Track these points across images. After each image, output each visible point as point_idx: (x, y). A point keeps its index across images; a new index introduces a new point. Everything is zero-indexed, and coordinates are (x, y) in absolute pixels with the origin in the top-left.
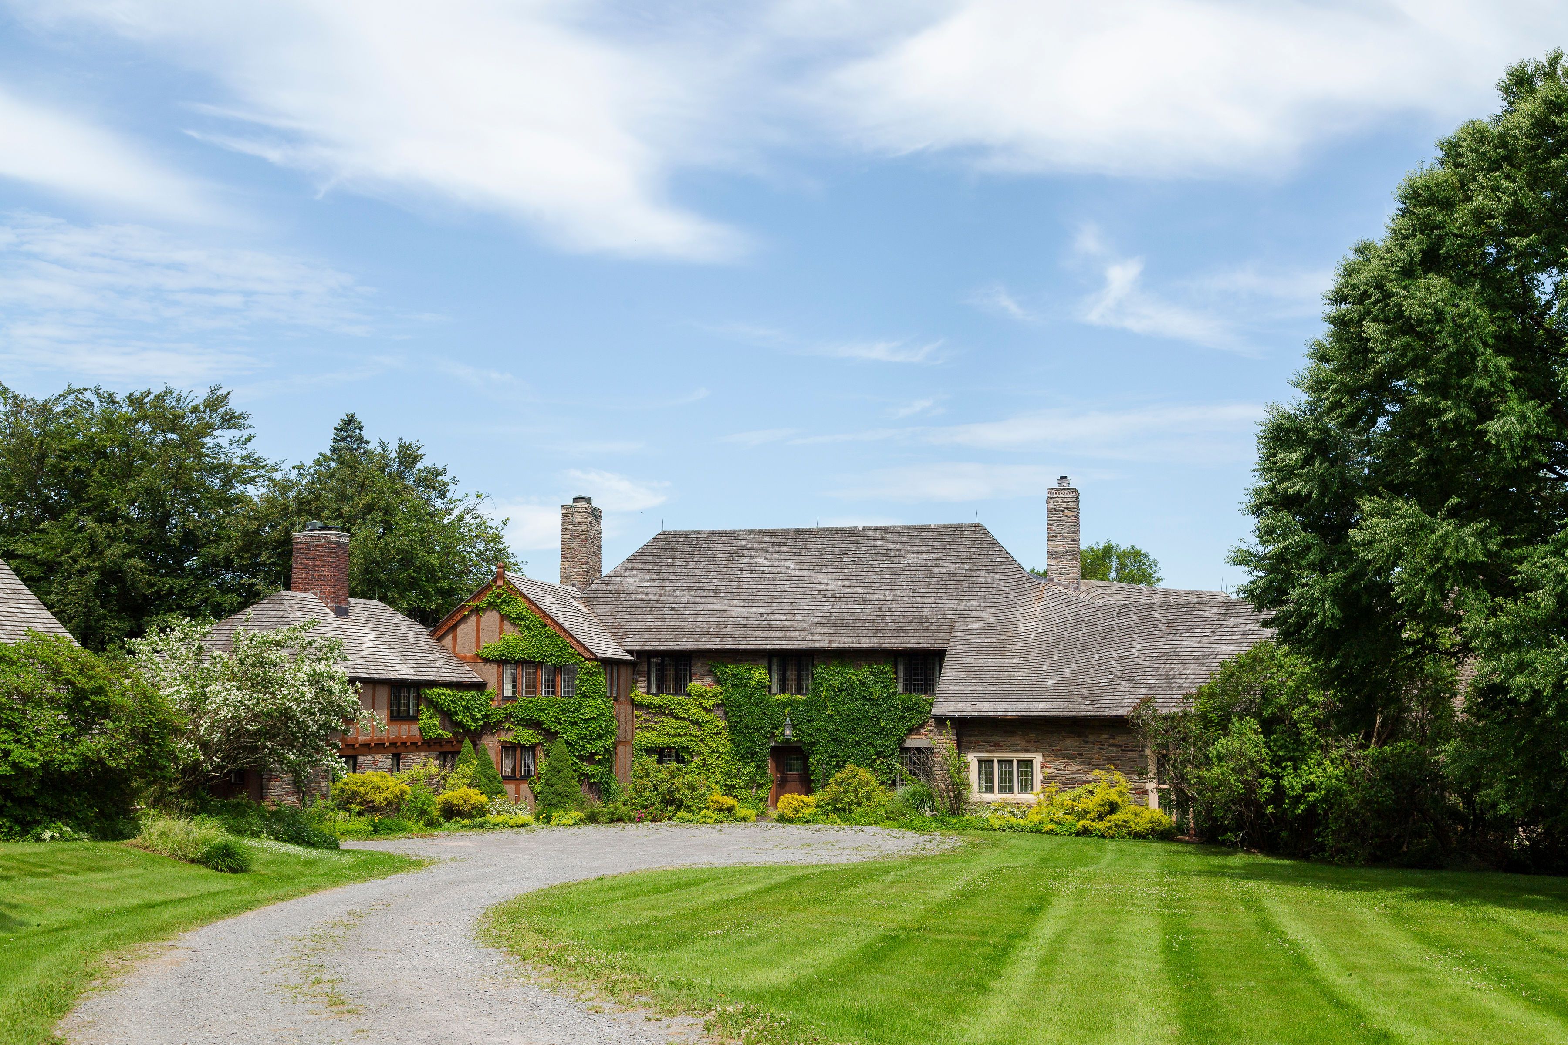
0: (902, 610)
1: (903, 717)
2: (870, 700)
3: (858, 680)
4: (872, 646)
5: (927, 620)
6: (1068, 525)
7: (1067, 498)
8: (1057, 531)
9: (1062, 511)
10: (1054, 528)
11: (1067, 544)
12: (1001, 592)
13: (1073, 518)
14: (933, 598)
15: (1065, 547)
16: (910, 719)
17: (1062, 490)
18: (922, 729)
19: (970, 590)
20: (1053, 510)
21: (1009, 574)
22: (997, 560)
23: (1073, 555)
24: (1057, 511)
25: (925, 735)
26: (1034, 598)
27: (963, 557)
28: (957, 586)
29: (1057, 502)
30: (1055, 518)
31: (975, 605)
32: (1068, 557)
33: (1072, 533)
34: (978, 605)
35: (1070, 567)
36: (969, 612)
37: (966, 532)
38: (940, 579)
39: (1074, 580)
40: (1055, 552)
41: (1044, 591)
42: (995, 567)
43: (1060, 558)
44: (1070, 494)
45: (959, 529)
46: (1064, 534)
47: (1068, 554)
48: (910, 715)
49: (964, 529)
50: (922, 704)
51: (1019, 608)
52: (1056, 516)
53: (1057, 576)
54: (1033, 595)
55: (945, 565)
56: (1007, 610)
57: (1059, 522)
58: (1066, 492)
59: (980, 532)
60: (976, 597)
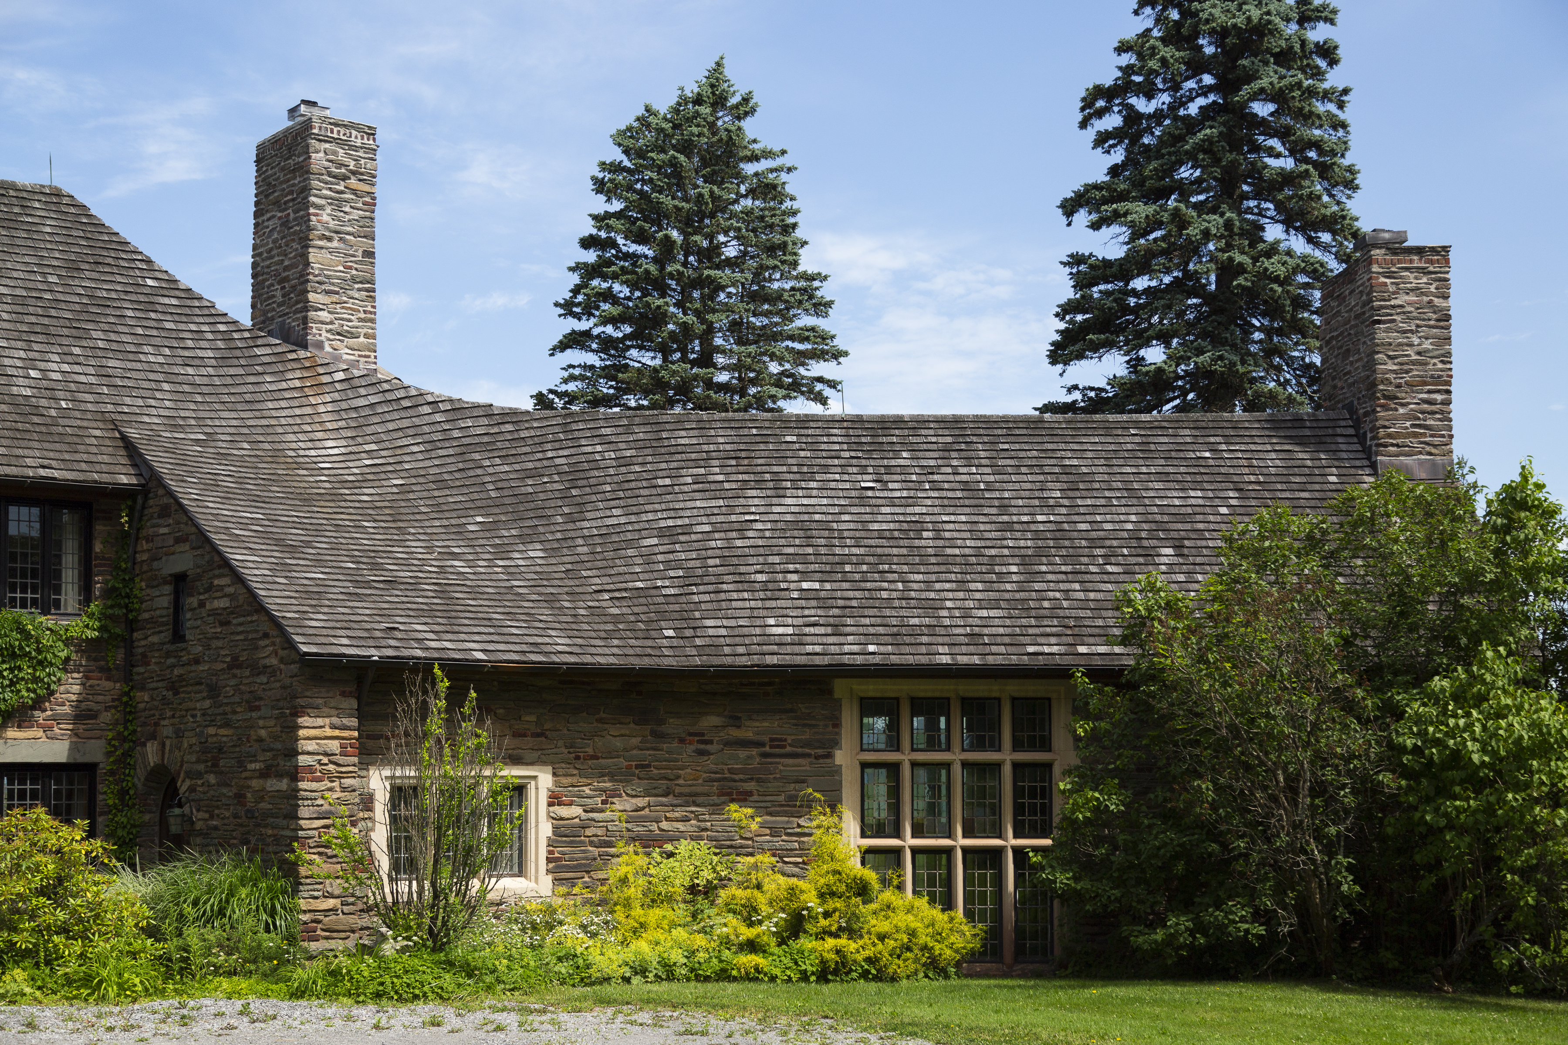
5: (37, 411)
6: (355, 214)
7: (356, 148)
8: (332, 224)
9: (345, 178)
10: (325, 218)
11: (355, 262)
12: (197, 362)
13: (368, 199)
14: (22, 354)
15: (350, 268)
16: (12, 684)
17: (345, 126)
18: (37, 713)
19: (114, 346)
20: (324, 171)
21: (197, 319)
22: (150, 282)
23: (367, 290)
24: (334, 177)
25: (47, 729)
26: (297, 384)
27: (55, 263)
28: (74, 332)
29: (335, 153)
30: (328, 193)
31: (146, 385)
32: (357, 295)
33: (365, 237)
34: (153, 385)
35: (360, 320)
36: (140, 402)
37: (37, 205)
38: (19, 309)
39: (367, 353)
40: (328, 277)
41: (321, 370)
42: (152, 299)
43: (337, 293)
44: (362, 138)
45: (12, 193)
46: (348, 237)
47: (356, 286)
48: (11, 670)
49: (25, 195)
50: (47, 640)
51: (270, 405)
52: (330, 189)
53: (332, 337)
54: (290, 375)
55: (15, 274)
56: (239, 407)
57: (337, 203)
58: (354, 133)
59: (72, 210)
60: (138, 366)
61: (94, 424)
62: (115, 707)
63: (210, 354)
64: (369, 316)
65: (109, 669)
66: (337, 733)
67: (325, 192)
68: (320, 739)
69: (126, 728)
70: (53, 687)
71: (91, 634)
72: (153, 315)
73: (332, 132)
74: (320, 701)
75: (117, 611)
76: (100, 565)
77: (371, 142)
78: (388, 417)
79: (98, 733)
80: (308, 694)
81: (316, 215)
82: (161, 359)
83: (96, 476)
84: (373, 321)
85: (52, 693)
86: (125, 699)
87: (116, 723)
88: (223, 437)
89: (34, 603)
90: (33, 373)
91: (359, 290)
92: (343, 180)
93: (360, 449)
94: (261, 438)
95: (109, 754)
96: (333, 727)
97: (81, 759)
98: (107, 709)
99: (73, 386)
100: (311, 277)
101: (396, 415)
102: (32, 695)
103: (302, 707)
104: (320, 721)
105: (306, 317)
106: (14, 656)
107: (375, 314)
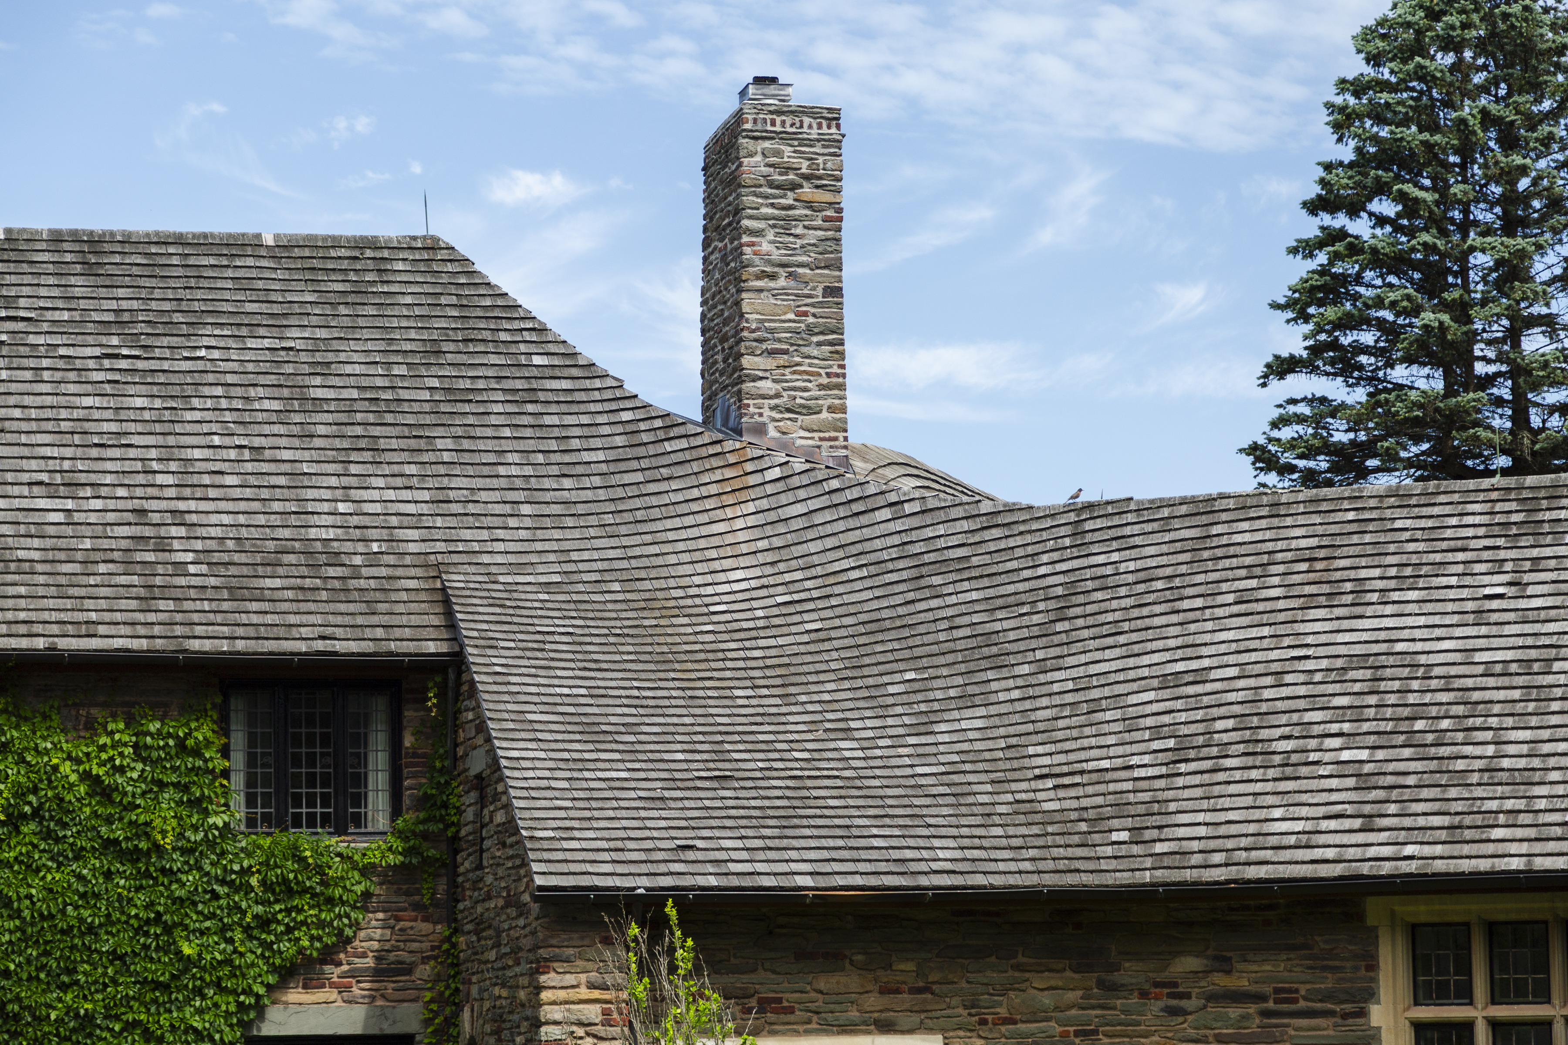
0: (226, 519)
1: (264, 923)
2: (134, 856)
3: (86, 776)
4: (144, 644)
5: (335, 559)
6: (812, 236)
7: (811, 143)
8: (776, 255)
9: (794, 187)
10: (765, 247)
11: (812, 305)
12: (580, 470)
13: (830, 213)
14: (333, 481)
15: (805, 314)
16: (289, 930)
17: (792, 112)
18: (328, 968)
19: (466, 458)
20: (762, 181)
21: (593, 407)
22: (537, 360)
23: (831, 343)
24: (778, 187)
25: (341, 989)
26: (714, 489)
27: (408, 346)
28: (413, 443)
29: (778, 153)
30: (770, 211)
31: (498, 509)
32: (815, 353)
33: (826, 267)
34: (508, 509)
35: (822, 387)
36: (485, 535)
37: (400, 266)
38: (343, 418)
39: (833, 434)
40: (772, 331)
41: (749, 467)
42: (535, 384)
43: (785, 352)
44: (820, 126)
45: (369, 253)
46: (800, 270)
47: (815, 339)
48: (288, 911)
49: (386, 254)
50: (337, 868)
51: (669, 523)
52: (772, 205)
53: (778, 416)
54: (705, 478)
55: (348, 369)
56: (623, 530)
57: (784, 225)
58: (807, 120)
59: (450, 267)
60: (495, 484)
61: (412, 572)
62: (435, 958)
63: (601, 456)
64: (835, 380)
65: (425, 907)
66: (596, 994)
67: (765, 210)
68: (573, 1003)
69: (447, 987)
70: (348, 932)
71: (391, 859)
72: (530, 408)
73: (773, 123)
74: (571, 951)
75: (433, 827)
76: (413, 765)
77: (833, 130)
78: (829, 529)
79: (413, 993)
80: (554, 942)
81: (753, 244)
82: (528, 471)
83: (392, 646)
84: (841, 387)
85: (349, 941)
86: (445, 946)
87: (437, 979)
88: (586, 577)
89: (326, 820)
90: (342, 507)
91: (819, 344)
92: (792, 189)
93: (779, 579)
94: (643, 574)
95: (428, 1022)
96: (591, 986)
97: (388, 1029)
98: (425, 960)
99: (394, 521)
100: (745, 334)
101: (841, 526)
102: (317, 945)
103: (546, 960)
104: (570, 979)
105: (740, 391)
106: (291, 893)
107: (844, 376)
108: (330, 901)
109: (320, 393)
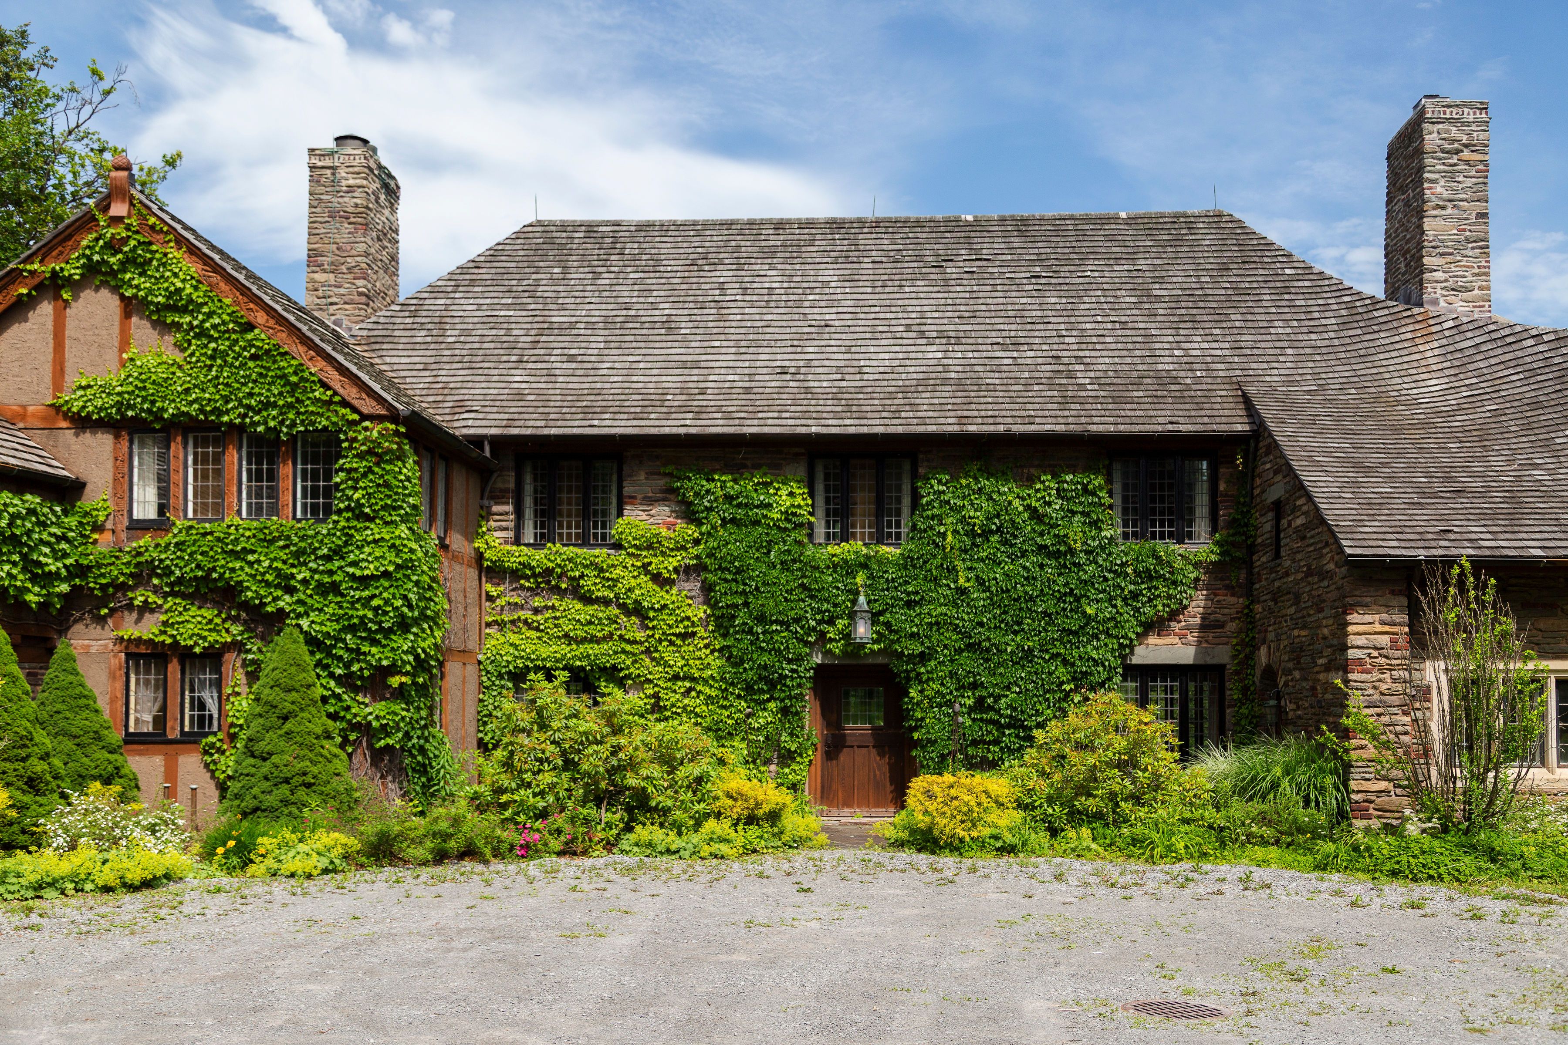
0: (1107, 360)
1: (1135, 596)
2: (1057, 555)
3: (1028, 508)
4: (1063, 428)
5: (1175, 381)
6: (1469, 182)
7: (1468, 124)
8: (1446, 194)
9: (1457, 152)
10: (1439, 189)
11: (1469, 225)
12: (1321, 329)
13: (1481, 167)
14: (1171, 339)
15: (1464, 230)
17: (1457, 106)
18: (1173, 624)
19: (1250, 324)
20: (1437, 149)
21: (1325, 295)
22: (1288, 271)
23: (1481, 248)
24: (1447, 152)
25: (1182, 637)
26: (1409, 335)
27: (1209, 267)
28: (1217, 318)
29: (1448, 131)
30: (1442, 167)
31: (1272, 352)
32: (1470, 253)
33: (1478, 201)
34: (1278, 351)
35: (1474, 275)
36: (1265, 366)
37: (1201, 225)
38: (1174, 305)
39: (1482, 303)
40: (1442, 241)
41: (1431, 322)
42: (1287, 284)
43: (1451, 254)
44: (1475, 113)
45: (1181, 219)
46: (1461, 203)
47: (1470, 245)
48: (1149, 589)
49: (1192, 219)
50: (1178, 564)
51: (1382, 356)
52: (1444, 164)
53: (1446, 293)
54: (1403, 330)
55: (1175, 279)
56: (1353, 361)
57: (1451, 175)
58: (1466, 110)
59: (1230, 225)
60: (1269, 337)
61: (1222, 387)
62: (1239, 618)
63: (1333, 321)
64: (1483, 270)
66: (1386, 628)
67: (1438, 167)
68: (1370, 634)
69: (1247, 635)
70: (1185, 602)
71: (1215, 558)
72: (1286, 297)
73: (1445, 113)
74: (1369, 599)
75: (1238, 539)
76: (1224, 502)
77: (1484, 115)
78: (1491, 353)
79: (1225, 640)
80: (1357, 593)
81: (1431, 188)
82: (1289, 330)
83: (1215, 427)
84: (1487, 274)
87: (1240, 631)
88: (1332, 387)
89: (1171, 535)
90: (1176, 353)
91: (1473, 248)
92: (1456, 154)
93: (1461, 383)
94: (1369, 384)
95: (1233, 657)
96: (1383, 623)
97: (1210, 661)
98: (1232, 620)
99: (1209, 359)
100: (1426, 243)
101: (1500, 351)
102: (1167, 609)
103: (1351, 605)
104: (1368, 618)
105: (1422, 279)
106: (1150, 578)
107: (1489, 267)
108: (1174, 583)
109: (1158, 293)
